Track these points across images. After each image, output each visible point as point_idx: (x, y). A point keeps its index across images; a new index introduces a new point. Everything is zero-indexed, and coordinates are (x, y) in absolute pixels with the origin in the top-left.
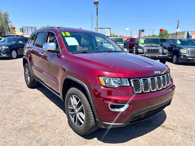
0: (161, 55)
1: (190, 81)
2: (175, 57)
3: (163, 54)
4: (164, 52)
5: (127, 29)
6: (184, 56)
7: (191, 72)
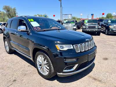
0: (97, 30)
1: (108, 45)
2: (107, 30)
3: (98, 29)
4: (99, 28)
5: (82, 14)
6: (112, 30)
7: (112, 40)
